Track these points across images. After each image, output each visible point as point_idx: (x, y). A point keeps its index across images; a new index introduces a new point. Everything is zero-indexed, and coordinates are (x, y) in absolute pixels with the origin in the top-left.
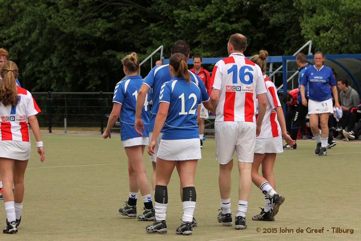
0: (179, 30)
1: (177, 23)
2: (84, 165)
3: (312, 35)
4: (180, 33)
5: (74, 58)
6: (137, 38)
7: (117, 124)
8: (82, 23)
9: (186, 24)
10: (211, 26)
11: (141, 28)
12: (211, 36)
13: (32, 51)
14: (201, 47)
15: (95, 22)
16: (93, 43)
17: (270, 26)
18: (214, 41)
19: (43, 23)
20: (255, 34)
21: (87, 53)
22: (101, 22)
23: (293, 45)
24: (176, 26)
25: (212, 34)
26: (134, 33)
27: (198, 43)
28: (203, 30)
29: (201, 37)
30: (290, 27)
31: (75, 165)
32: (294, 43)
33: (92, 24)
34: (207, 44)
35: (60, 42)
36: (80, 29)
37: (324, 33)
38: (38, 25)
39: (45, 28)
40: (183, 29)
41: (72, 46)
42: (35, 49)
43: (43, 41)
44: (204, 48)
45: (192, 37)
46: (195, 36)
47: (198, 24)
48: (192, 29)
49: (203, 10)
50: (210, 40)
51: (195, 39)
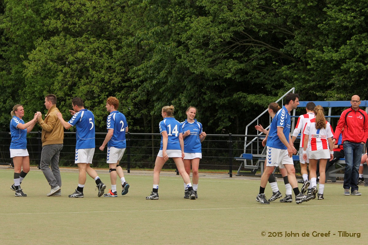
0: (312, 72)
2: (210, 208)
4: (313, 75)
5: (204, 99)
6: (268, 79)
7: (246, 167)
8: (213, 64)
9: (319, 65)
10: (344, 66)
11: (273, 69)
12: (345, 78)
13: (161, 90)
14: (334, 89)
15: (226, 63)
16: (224, 84)
18: (348, 84)
19: (173, 62)
21: (217, 94)
22: (232, 63)
24: (308, 67)
25: (346, 76)
26: (266, 74)
27: (332, 85)
28: (336, 71)
29: (335, 79)
31: (202, 208)
33: (223, 65)
34: (341, 86)
35: (190, 82)
36: (210, 70)
38: (167, 64)
39: (174, 67)
40: (316, 71)
41: (202, 86)
42: (163, 88)
43: (172, 80)
44: (337, 91)
45: (325, 79)
46: (328, 78)
47: (332, 65)
48: (324, 70)
49: (337, 51)
50: (344, 82)
51: (329, 82)
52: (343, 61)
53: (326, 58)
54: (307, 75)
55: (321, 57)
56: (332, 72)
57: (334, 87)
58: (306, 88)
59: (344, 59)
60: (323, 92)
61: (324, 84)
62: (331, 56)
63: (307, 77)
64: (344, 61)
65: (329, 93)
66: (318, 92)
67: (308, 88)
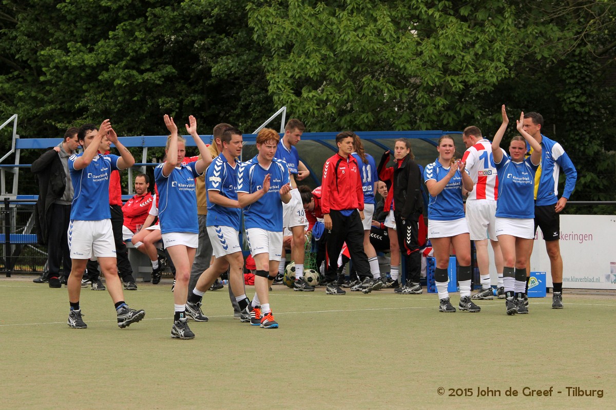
0: (48, 88)
1: (44, 74)
3: (287, 95)
4: (50, 92)
9: (60, 75)
10: (104, 76)
12: (107, 97)
14: (88, 117)
17: (213, 80)
18: (113, 107)
20: (187, 96)
23: (254, 115)
24: (42, 79)
25: (108, 93)
27: (84, 109)
28: (91, 85)
29: (89, 99)
30: (249, 82)
32: (255, 110)
34: (99, 112)
37: (310, 91)
40: (56, 85)
44: (93, 120)
45: (72, 99)
46: (77, 98)
47: (83, 74)
48: (70, 84)
49: (91, 50)
50: (104, 104)
51: (78, 103)
52: (103, 67)
53: (74, 64)
54: (38, 92)
55: (65, 62)
56: (84, 87)
57: (87, 112)
58: (38, 114)
59: (103, 64)
60: (69, 123)
61: (70, 107)
62: (82, 60)
63: (41, 96)
64: (105, 66)
65: (78, 123)
66: (59, 123)
67: (41, 114)
